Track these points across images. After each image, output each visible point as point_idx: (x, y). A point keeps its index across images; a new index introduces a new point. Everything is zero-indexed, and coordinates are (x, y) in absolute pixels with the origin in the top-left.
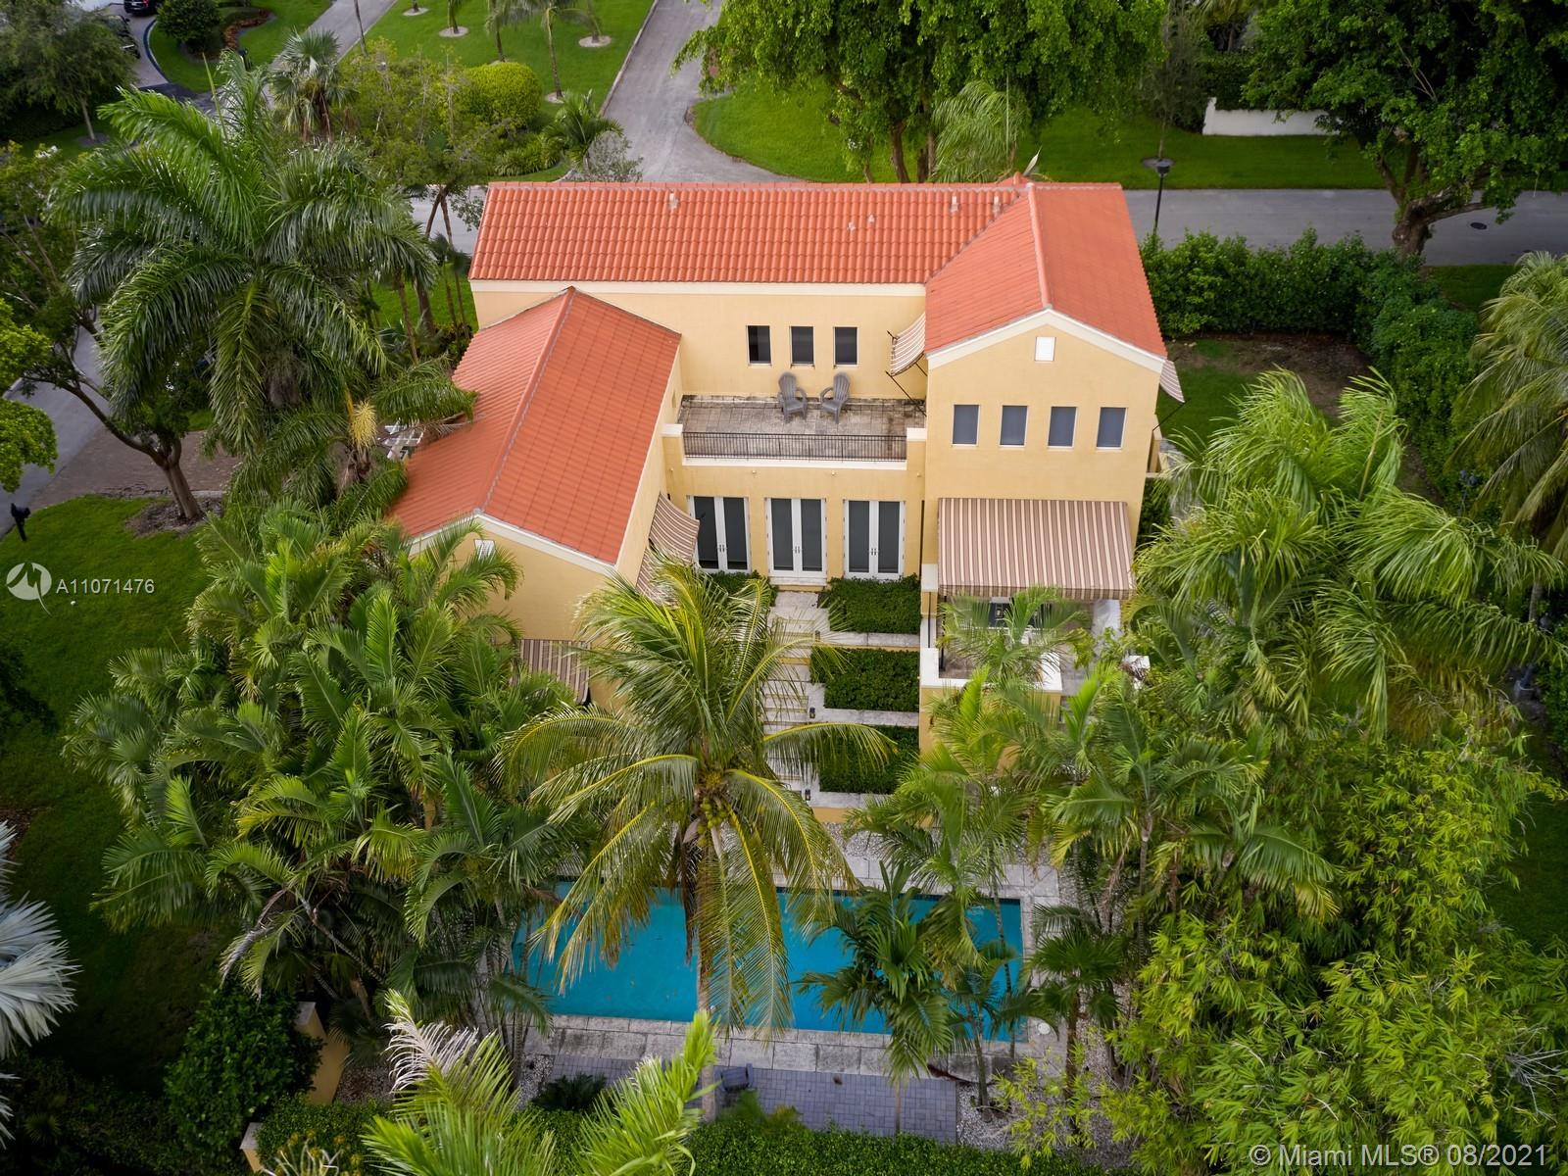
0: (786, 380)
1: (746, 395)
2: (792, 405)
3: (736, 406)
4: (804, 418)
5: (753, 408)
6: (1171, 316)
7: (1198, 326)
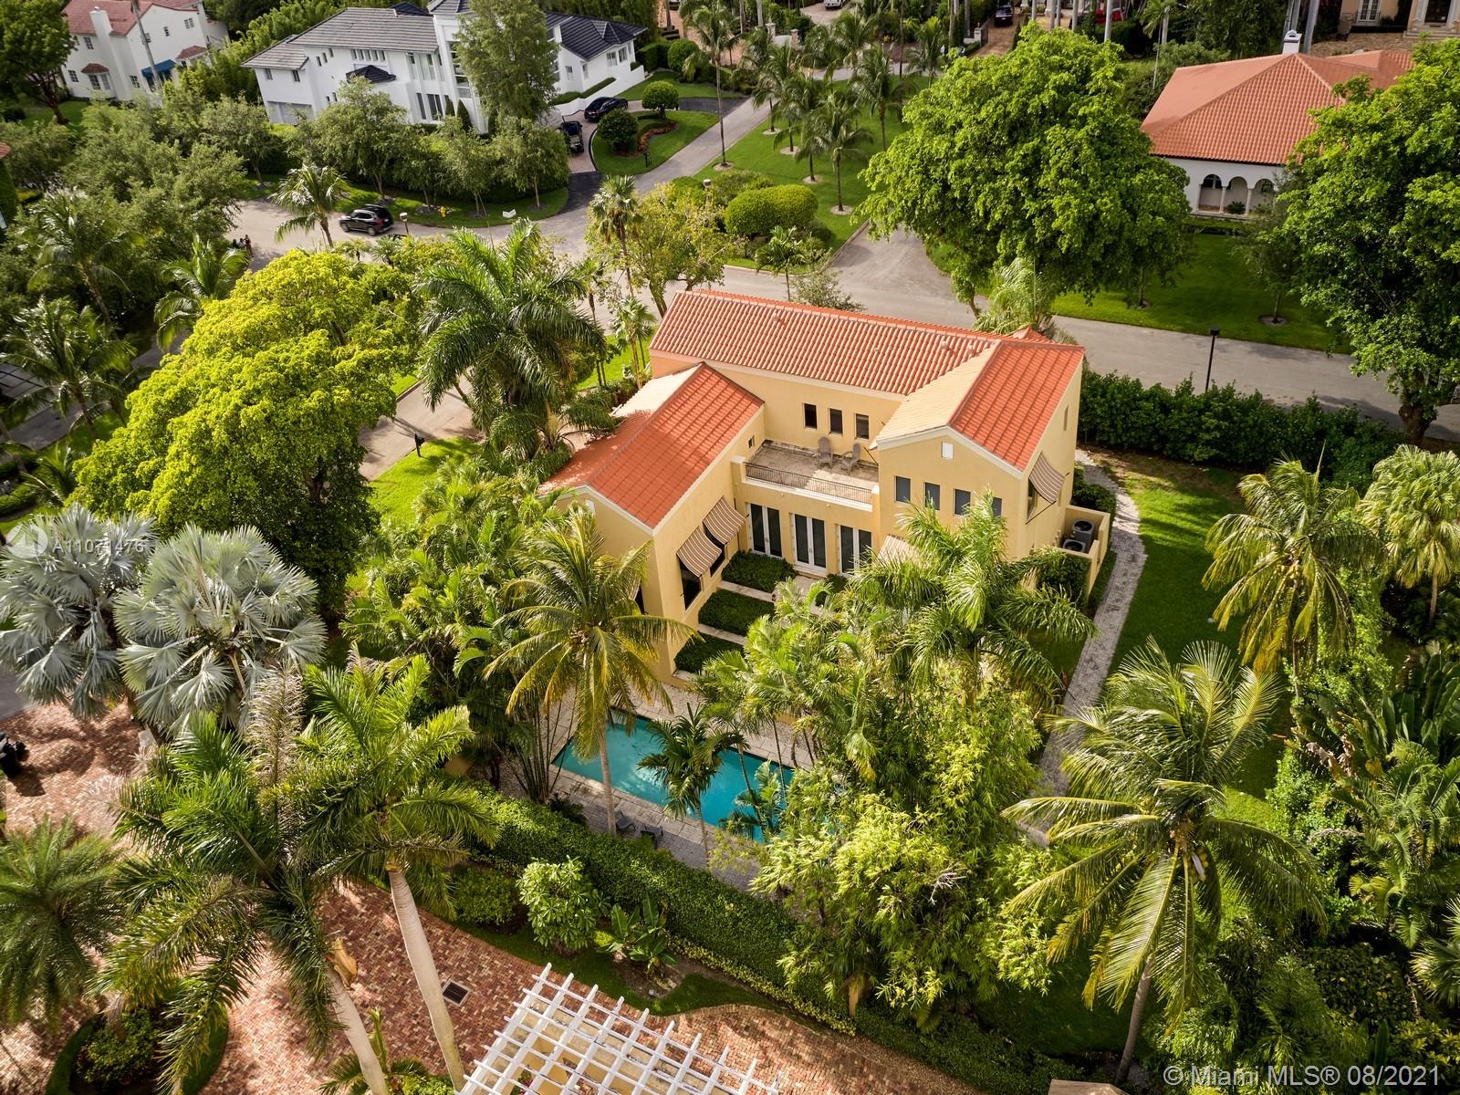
0: (823, 441)
1: (802, 446)
2: (825, 457)
3: (794, 452)
4: (832, 468)
5: (802, 455)
6: (1189, 445)
7: (1206, 456)
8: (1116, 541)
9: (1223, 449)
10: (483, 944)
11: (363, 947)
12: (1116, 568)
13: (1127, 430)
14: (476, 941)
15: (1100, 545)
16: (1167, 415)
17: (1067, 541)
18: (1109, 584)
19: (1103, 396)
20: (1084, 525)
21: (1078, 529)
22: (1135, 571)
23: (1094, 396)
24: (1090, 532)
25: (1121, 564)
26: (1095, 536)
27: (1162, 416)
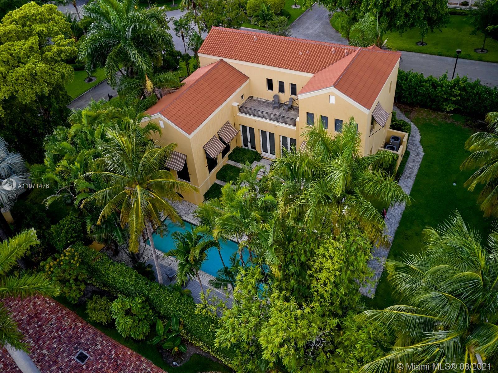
0: (276, 96)
1: (266, 99)
2: (277, 104)
3: (263, 102)
4: (279, 109)
5: (266, 104)
6: (444, 104)
7: (452, 109)
8: (410, 146)
9: (460, 105)
10: (99, 332)
11: (44, 331)
12: (409, 159)
13: (416, 96)
14: (96, 330)
15: (403, 148)
16: (435, 89)
17: (388, 145)
18: (406, 166)
19: (406, 80)
20: (396, 138)
21: (393, 140)
22: (419, 160)
23: (402, 80)
24: (398, 142)
25: (412, 157)
26: (401, 144)
27: (433, 90)
